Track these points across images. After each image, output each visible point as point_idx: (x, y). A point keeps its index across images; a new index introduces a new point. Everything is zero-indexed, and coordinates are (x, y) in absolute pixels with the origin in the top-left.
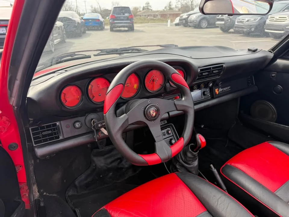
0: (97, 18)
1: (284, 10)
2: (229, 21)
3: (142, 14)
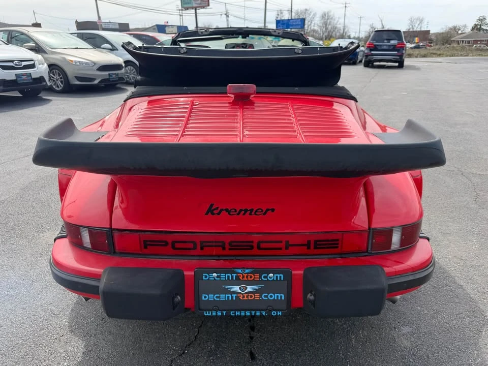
3: (462, 38)
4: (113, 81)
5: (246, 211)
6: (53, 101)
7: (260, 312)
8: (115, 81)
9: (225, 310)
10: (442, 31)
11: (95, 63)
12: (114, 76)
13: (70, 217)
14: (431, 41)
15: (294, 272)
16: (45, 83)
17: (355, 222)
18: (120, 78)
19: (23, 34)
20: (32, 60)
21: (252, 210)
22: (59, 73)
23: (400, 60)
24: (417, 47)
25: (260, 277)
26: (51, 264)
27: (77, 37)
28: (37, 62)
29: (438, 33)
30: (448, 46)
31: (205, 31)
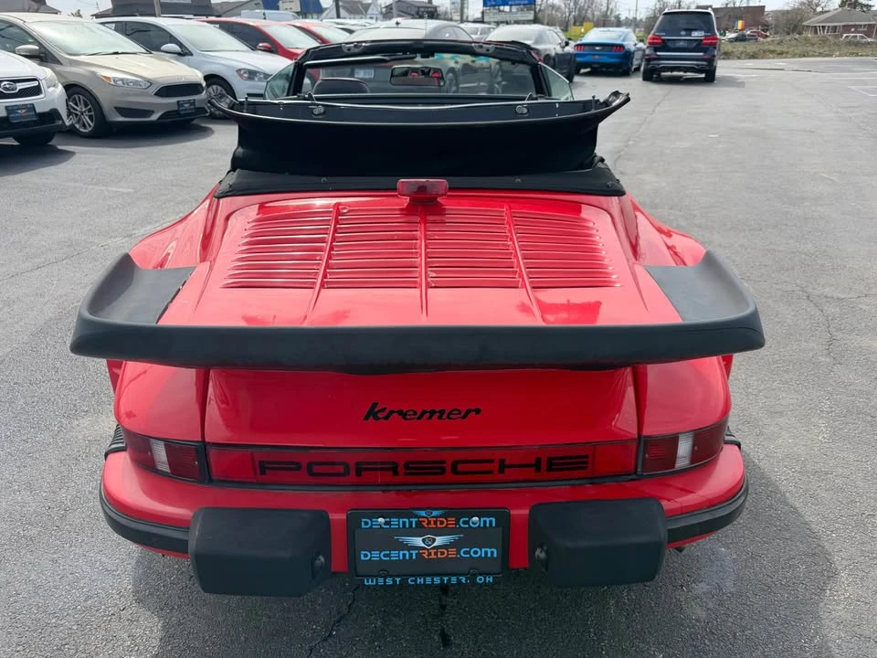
3: (822, 22)
4: (186, 115)
5: (433, 412)
6: (77, 155)
7: (458, 579)
8: (189, 114)
9: (398, 576)
10: (786, 8)
11: (151, 83)
12: (187, 105)
13: (130, 415)
14: (766, 27)
15: (513, 512)
16: (60, 122)
17: (618, 425)
18: (198, 108)
19: (12, 25)
20: (35, 80)
21: (442, 412)
22: (84, 101)
23: (708, 68)
24: (741, 39)
25: (457, 523)
26: (101, 498)
27: (116, 30)
28: (44, 81)
29: (779, 11)
30: (797, 36)
31: (355, 46)
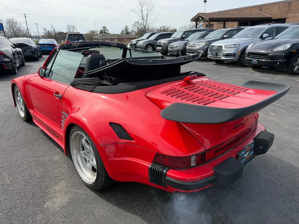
0: (53, 43)
1: (200, 39)
2: (165, 47)
3: (99, 37)
25: (250, 147)
